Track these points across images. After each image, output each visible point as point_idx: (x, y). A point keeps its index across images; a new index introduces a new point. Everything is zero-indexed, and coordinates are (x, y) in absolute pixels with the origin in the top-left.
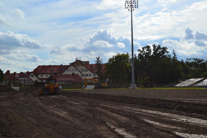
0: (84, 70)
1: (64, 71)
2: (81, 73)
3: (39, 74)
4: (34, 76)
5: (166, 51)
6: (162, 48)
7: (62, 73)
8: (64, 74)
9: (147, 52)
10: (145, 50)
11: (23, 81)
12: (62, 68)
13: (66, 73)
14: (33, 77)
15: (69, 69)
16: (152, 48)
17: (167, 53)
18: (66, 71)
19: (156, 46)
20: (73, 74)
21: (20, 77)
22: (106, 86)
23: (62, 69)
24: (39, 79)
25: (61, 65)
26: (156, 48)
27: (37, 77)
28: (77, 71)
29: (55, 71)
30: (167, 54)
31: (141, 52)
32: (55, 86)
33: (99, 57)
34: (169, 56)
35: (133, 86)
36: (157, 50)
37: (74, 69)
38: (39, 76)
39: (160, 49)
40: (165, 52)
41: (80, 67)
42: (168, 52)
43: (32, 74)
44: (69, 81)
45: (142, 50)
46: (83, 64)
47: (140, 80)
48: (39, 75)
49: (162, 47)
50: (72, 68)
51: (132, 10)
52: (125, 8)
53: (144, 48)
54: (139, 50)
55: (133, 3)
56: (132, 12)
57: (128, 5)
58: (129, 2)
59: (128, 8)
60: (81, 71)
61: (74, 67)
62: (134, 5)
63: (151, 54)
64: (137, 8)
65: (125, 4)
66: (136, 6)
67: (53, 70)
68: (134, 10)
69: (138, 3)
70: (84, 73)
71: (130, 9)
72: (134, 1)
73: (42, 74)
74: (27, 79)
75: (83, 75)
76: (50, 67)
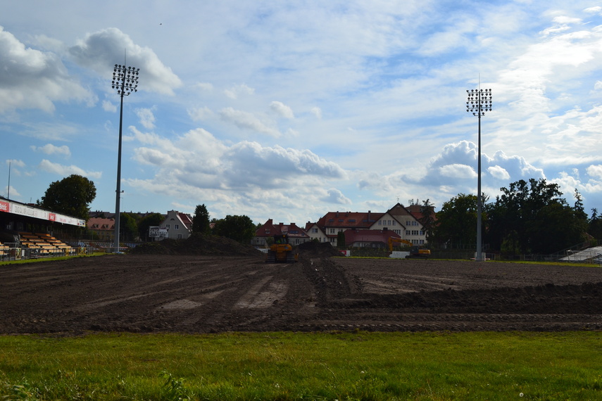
0: (411, 223)
1: (374, 223)
2: (405, 229)
3: (328, 227)
4: (319, 231)
5: (557, 191)
6: (548, 186)
7: (369, 228)
8: (372, 228)
9: (520, 192)
10: (516, 189)
11: (294, 240)
12: (371, 218)
13: (376, 227)
14: (317, 232)
15: (383, 219)
16: (529, 186)
17: (558, 195)
18: (378, 223)
19: (537, 182)
20: (385, 229)
21: (289, 232)
22: (428, 254)
23: (369, 220)
24: (328, 236)
25: (370, 212)
26: (537, 185)
27: (324, 232)
28: (397, 223)
29: (356, 224)
30: (558, 197)
31: (507, 192)
32: (287, 249)
33: (427, 201)
34: (562, 202)
35: (480, 256)
36: (539, 188)
37: (392, 219)
38: (328, 232)
39: (545, 187)
40: (554, 193)
41: (402, 216)
42: (560, 194)
43: (315, 227)
44: (376, 243)
45: (509, 189)
46: (408, 212)
47: (507, 245)
48: (327, 229)
49: (548, 183)
50: (388, 218)
51: (481, 114)
52: (468, 111)
53: (514, 184)
54: (503, 189)
55: (482, 102)
56: (480, 117)
57: (473, 106)
58: (474, 99)
59: (472, 111)
60: (405, 225)
61: (392, 216)
62: (484, 105)
63: (528, 196)
64: (491, 110)
65: (468, 103)
66: (489, 106)
67: (354, 222)
68: (483, 113)
69: (491, 102)
70: (410, 228)
71: (477, 113)
72: (483, 98)
73: (333, 227)
74: (300, 235)
75: (408, 233)
76: (348, 214)
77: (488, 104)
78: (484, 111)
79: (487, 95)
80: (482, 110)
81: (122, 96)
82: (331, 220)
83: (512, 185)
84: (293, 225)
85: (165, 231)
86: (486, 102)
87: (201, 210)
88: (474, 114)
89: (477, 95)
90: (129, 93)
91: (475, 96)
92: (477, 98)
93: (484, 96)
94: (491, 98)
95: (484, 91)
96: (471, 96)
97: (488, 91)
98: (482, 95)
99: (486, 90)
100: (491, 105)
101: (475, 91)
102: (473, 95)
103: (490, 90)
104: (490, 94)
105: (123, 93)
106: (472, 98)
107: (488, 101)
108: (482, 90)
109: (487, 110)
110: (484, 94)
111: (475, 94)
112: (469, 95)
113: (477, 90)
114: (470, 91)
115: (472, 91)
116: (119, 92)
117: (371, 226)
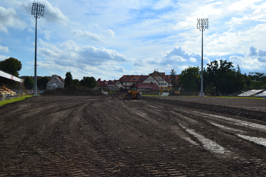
0: (161, 80)
3: (124, 82)
4: (120, 84)
5: (231, 65)
6: (228, 63)
7: (142, 82)
8: (144, 82)
9: (215, 66)
10: (213, 64)
11: (111, 87)
12: (143, 78)
13: (145, 82)
14: (119, 84)
15: (148, 78)
16: (219, 63)
18: (146, 80)
19: (223, 61)
20: (152, 83)
21: (108, 84)
22: (179, 94)
23: (142, 79)
24: (124, 86)
25: (142, 75)
27: (122, 84)
28: (155, 80)
29: (137, 80)
31: (210, 66)
32: (137, 92)
33: (173, 70)
34: (234, 70)
35: (201, 94)
36: (224, 64)
37: (152, 78)
38: (124, 84)
39: (226, 64)
41: (157, 77)
42: (233, 67)
43: (118, 82)
44: (148, 89)
45: (210, 64)
46: (159, 75)
47: (208, 89)
48: (123, 83)
50: (151, 77)
51: (203, 30)
52: (197, 28)
53: (212, 62)
54: (208, 64)
55: (204, 25)
56: (202, 31)
57: (200, 26)
58: (200, 23)
59: (199, 28)
60: (158, 81)
61: (152, 77)
62: (205, 26)
63: (218, 68)
64: (208, 28)
65: (197, 25)
66: (207, 26)
67: (135, 79)
68: (204, 30)
69: (208, 25)
70: (160, 82)
71: (201, 30)
72: (204, 23)
73: (126, 82)
74: (114, 86)
75: (159, 84)
76: (132, 76)
77: (207, 25)
78: (205, 29)
79: (206, 21)
80: (204, 28)
81: (36, 19)
82: (125, 79)
83: (211, 63)
84: (110, 81)
85: (55, 84)
86: (206, 25)
87: (69, 75)
88: (200, 30)
89: (202, 21)
90: (40, 17)
91: (201, 22)
92: (201, 23)
93: (205, 22)
94: (208, 23)
95: (205, 19)
96: (199, 22)
97: (207, 19)
98: (204, 21)
99: (206, 19)
100: (208, 26)
101: (201, 19)
102: (200, 21)
103: (208, 19)
104: (208, 21)
105: (37, 17)
106: (199, 23)
107: (207, 24)
108: (204, 19)
109: (206, 28)
110: (205, 21)
111: (201, 21)
112: (198, 21)
113: (202, 19)
114: (199, 20)
115: (200, 19)
116: (35, 16)
117: (143, 81)
